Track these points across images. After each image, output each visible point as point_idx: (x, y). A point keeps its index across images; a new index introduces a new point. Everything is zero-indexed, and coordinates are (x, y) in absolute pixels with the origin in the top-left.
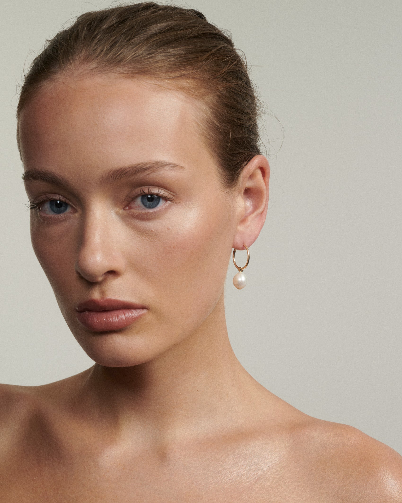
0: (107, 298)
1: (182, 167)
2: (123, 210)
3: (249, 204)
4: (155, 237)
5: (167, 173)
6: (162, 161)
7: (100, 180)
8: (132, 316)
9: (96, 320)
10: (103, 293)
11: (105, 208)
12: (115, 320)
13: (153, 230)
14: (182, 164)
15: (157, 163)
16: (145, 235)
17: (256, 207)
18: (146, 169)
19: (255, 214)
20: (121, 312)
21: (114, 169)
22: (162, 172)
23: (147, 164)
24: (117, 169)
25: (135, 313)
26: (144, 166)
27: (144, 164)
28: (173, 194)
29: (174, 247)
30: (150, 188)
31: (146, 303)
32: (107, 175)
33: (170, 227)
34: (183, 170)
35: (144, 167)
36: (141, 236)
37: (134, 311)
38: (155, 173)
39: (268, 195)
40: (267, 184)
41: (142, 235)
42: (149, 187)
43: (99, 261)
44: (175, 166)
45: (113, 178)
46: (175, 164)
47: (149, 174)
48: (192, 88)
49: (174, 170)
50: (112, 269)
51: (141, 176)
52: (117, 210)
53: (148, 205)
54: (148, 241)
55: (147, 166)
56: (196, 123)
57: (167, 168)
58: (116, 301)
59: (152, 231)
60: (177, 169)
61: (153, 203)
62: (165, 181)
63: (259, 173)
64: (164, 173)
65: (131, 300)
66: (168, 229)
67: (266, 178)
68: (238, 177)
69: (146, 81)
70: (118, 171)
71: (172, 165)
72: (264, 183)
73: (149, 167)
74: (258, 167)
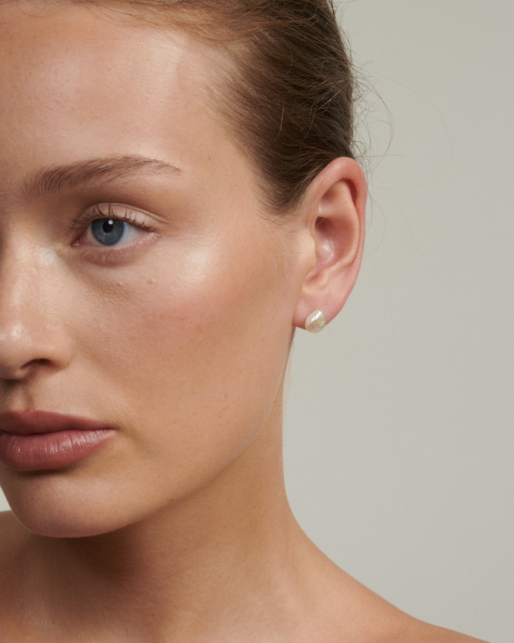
0: (36, 409)
1: (177, 170)
2: (69, 247)
3: (327, 247)
4: (126, 296)
6: (136, 156)
7: (22, 190)
8: (86, 442)
9: (19, 450)
10: (30, 400)
11: (35, 242)
12: (53, 449)
13: (121, 283)
14: (176, 164)
15: (126, 159)
16: (107, 292)
17: (340, 254)
18: (104, 171)
19: (338, 265)
20: (65, 435)
21: (45, 170)
22: (135, 178)
23: (107, 161)
24: (52, 168)
25: (92, 438)
26: (101, 165)
27: (102, 160)
28: (160, 218)
29: (162, 317)
30: (113, 207)
32: (34, 181)
33: (154, 280)
34: (178, 175)
35: (101, 167)
36: (100, 295)
37: (92, 434)
38: (122, 177)
39: (362, 232)
40: (360, 213)
41: (103, 293)
42: (110, 205)
43: (14, 339)
44: (162, 166)
45: (46, 185)
46: (161, 162)
47: (110, 180)
48: (201, 25)
49: (159, 173)
50: (41, 356)
51: (96, 183)
52: (60, 246)
53: (103, 239)
54: (113, 304)
55: (108, 165)
56: (207, 88)
57: (145, 169)
58: (53, 417)
59: (119, 285)
60: (165, 172)
61: (113, 236)
62: (143, 193)
63: (344, 191)
64: (139, 179)
65: (82, 413)
66: (150, 282)
67: (360, 200)
68: (299, 195)
69: (111, 8)
70: (52, 173)
71: (157, 164)
72: (355, 209)
73: (111, 167)
74: (340, 178)
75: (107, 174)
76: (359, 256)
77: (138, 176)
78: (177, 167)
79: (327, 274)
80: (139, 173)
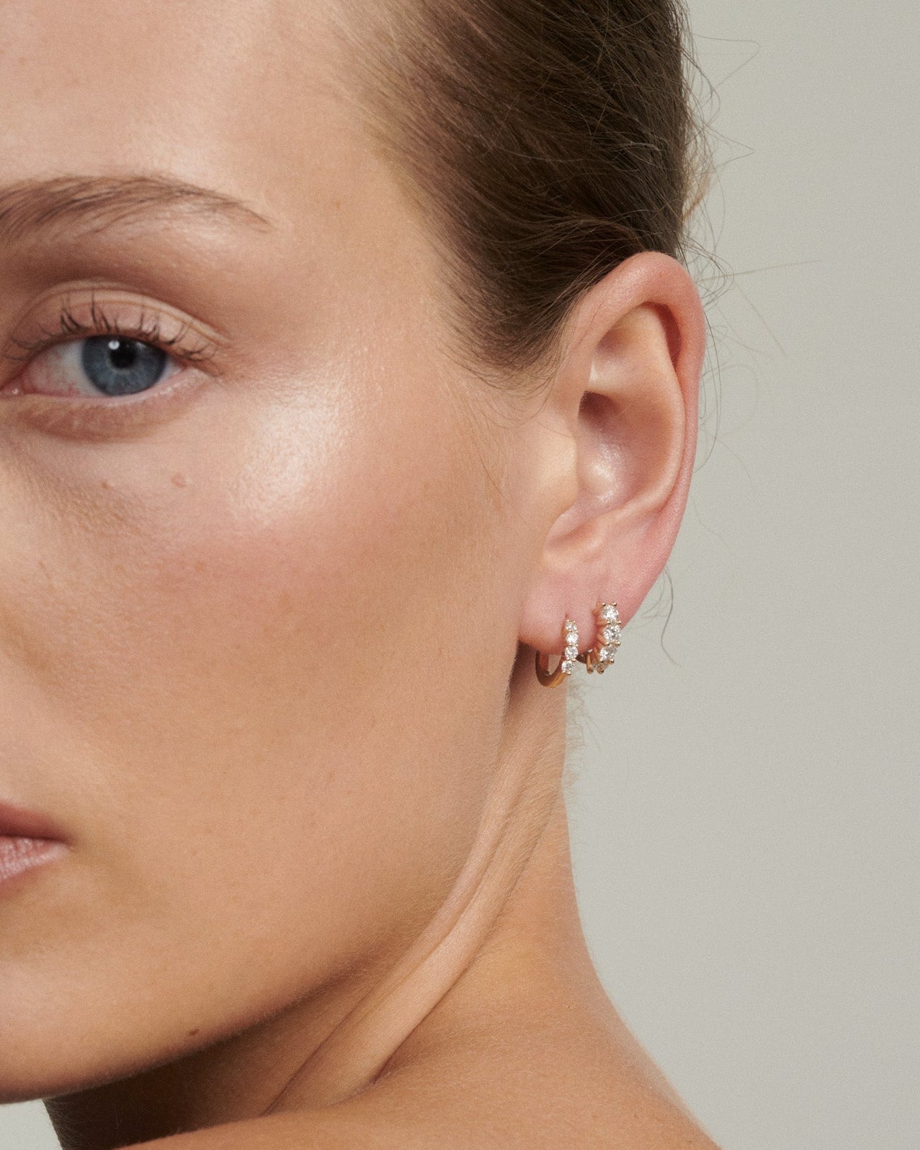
1: (259, 219)
4: (119, 514)
5: (186, 231)
13: (112, 484)
14: (260, 206)
16: (75, 503)
17: (637, 483)
18: (89, 204)
19: (632, 508)
22: (159, 226)
23: (96, 182)
26: (81, 191)
27: (85, 180)
29: (199, 567)
31: (59, 812)
33: (188, 480)
34: (261, 231)
35: (81, 196)
36: (58, 510)
39: (690, 434)
40: (686, 388)
44: (226, 204)
47: (100, 229)
49: (216, 222)
51: (65, 235)
53: (108, 380)
54: (87, 534)
55: (96, 193)
57: (184, 207)
59: (106, 487)
61: (133, 375)
62: (175, 265)
63: (651, 331)
64: (168, 229)
66: (179, 484)
67: (687, 358)
71: (211, 201)
72: (676, 379)
73: (104, 196)
74: (645, 299)
75: (93, 214)
76: (681, 490)
77: (166, 222)
78: (258, 211)
79: (603, 526)
80: (168, 215)
